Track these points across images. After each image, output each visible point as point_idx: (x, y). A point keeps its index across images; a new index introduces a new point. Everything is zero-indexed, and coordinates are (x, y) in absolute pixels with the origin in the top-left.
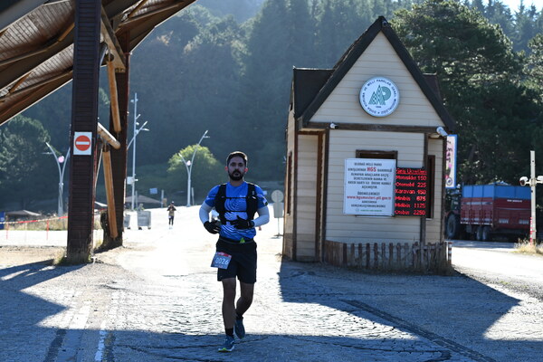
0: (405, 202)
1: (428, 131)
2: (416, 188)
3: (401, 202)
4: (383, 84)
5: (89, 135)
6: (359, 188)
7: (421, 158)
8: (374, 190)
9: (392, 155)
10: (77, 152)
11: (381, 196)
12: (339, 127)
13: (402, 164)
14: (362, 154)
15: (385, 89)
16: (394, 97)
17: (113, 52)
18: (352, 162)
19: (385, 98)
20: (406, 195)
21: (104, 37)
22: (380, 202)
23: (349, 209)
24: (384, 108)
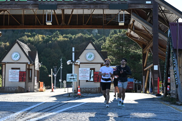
0: (21, 79)
1: (27, 63)
2: (23, 76)
3: (20, 79)
4: (16, 54)
6: (12, 76)
7: (25, 69)
8: (15, 76)
9: (19, 69)
11: (17, 77)
12: (8, 63)
13: (21, 71)
14: (13, 69)
15: (17, 55)
16: (19, 56)
18: (10, 70)
19: (17, 57)
20: (21, 77)
22: (16, 79)
23: (10, 81)
24: (17, 59)
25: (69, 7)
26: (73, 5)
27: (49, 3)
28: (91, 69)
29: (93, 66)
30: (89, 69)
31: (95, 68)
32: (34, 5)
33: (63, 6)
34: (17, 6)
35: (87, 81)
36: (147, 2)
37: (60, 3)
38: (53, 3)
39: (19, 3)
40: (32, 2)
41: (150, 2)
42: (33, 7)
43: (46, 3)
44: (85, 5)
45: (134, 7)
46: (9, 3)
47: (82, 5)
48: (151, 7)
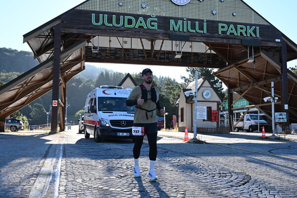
5: (57, 101)
10: (53, 105)
17: (62, 82)
21: (61, 78)
25: (202, 39)
26: (205, 38)
27: (182, 33)
28: (207, 108)
29: (209, 105)
30: (206, 108)
31: (211, 107)
32: (164, 35)
33: (195, 38)
34: (145, 34)
35: (204, 120)
36: (277, 40)
37: (192, 34)
38: (186, 34)
39: (148, 31)
40: (162, 30)
41: (279, 40)
42: (163, 37)
43: (178, 33)
44: (218, 39)
45: (264, 44)
46: (136, 30)
47: (215, 39)
48: (280, 45)
